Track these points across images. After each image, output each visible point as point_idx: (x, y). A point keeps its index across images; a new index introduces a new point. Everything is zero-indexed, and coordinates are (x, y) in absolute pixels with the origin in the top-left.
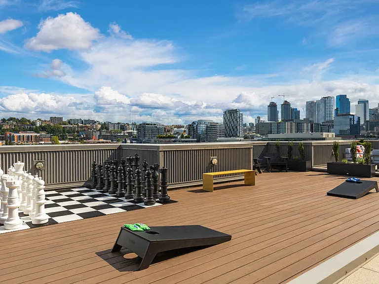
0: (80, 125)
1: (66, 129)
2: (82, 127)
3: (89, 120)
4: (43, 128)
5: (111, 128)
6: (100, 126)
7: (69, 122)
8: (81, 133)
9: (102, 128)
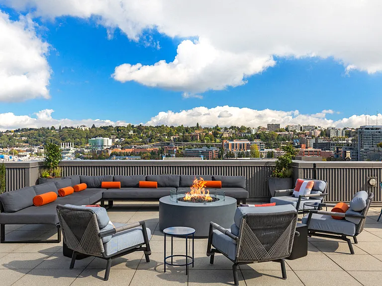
0: (297, 131)
1: (280, 137)
2: (298, 134)
3: (309, 126)
4: (258, 136)
5: (332, 135)
6: (319, 133)
7: (287, 129)
8: (295, 141)
9: (322, 134)
